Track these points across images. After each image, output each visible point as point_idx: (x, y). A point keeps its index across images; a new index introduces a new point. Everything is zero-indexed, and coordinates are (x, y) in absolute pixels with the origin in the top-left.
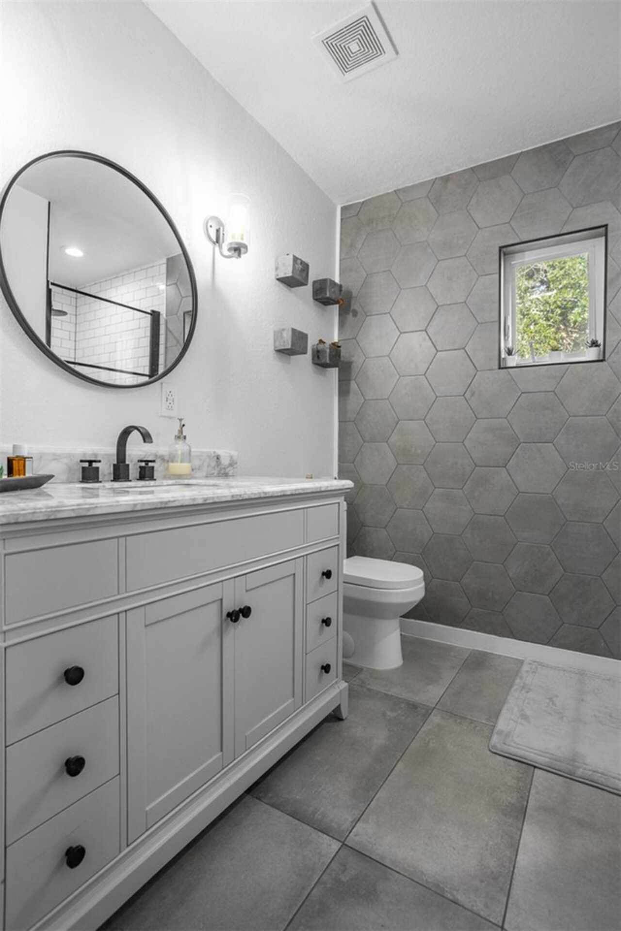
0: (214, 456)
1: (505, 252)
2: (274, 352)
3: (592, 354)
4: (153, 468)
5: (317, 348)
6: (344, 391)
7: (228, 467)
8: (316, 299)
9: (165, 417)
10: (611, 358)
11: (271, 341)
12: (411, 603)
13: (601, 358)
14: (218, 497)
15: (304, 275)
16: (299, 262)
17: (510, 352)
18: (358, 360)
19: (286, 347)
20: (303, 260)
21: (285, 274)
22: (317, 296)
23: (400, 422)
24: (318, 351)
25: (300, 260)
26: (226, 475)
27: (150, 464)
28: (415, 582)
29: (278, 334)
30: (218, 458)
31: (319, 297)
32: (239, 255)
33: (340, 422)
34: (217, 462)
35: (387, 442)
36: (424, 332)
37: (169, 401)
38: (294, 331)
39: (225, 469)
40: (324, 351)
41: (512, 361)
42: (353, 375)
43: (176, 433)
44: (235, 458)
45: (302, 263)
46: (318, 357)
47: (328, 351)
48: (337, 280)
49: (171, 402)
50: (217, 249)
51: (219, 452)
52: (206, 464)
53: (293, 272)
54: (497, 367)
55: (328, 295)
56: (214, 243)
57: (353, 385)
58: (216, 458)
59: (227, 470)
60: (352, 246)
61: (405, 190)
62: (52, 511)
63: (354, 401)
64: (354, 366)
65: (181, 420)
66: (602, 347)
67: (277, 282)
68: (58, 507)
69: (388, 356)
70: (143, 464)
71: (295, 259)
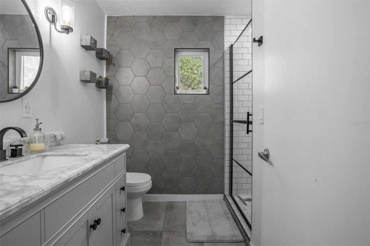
0: (53, 136)
2: (80, 81)
3: (204, 92)
4: (21, 149)
5: (98, 80)
6: (109, 99)
7: (60, 141)
8: (97, 57)
9: (25, 117)
10: (211, 94)
11: (79, 76)
13: (208, 93)
15: (95, 46)
16: (93, 39)
17: (178, 88)
18: (115, 86)
19: (87, 79)
20: (95, 38)
21: (86, 44)
22: (98, 55)
23: (135, 114)
24: (99, 81)
25: (94, 39)
26: (59, 145)
27: (19, 147)
29: (82, 73)
30: (55, 137)
31: (99, 56)
32: (68, 33)
33: (107, 112)
34: (55, 139)
35: (129, 122)
36: (145, 77)
37: (27, 109)
38: (91, 72)
39: (59, 142)
40: (102, 81)
41: (178, 92)
42: (114, 92)
43: (35, 127)
44: (63, 136)
45: (94, 40)
46: (99, 84)
47: (104, 81)
49: (28, 109)
51: (56, 133)
52: (49, 141)
53: (90, 44)
54: (174, 93)
55: (104, 56)
56: (50, 22)
57: (113, 97)
58: (54, 137)
59: (60, 142)
60: (112, 35)
61: (137, 16)
63: (114, 104)
64: (114, 88)
65: (37, 120)
66: (208, 90)
67: (81, 47)
69: (130, 85)
70: (14, 148)
71: (92, 38)
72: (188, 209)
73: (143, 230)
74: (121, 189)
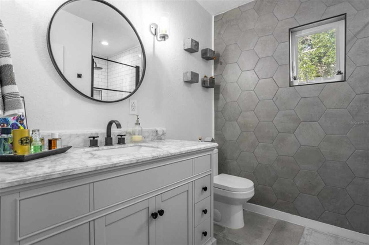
0: (155, 131)
1: (292, 31)
2: (184, 83)
3: (338, 78)
4: (124, 138)
5: (204, 79)
6: (217, 99)
7: (162, 136)
8: (203, 58)
9: (131, 114)
10: (349, 80)
11: (182, 78)
12: (248, 199)
13: (343, 80)
14: (145, 159)
15: (197, 47)
16: (194, 41)
17: (295, 78)
18: (222, 84)
19: (188, 80)
20: (196, 40)
21: (188, 47)
22: (203, 56)
23: (242, 112)
24: (204, 81)
25: (195, 41)
26: (161, 139)
27: (123, 137)
28: (250, 189)
29: (185, 74)
30: (157, 132)
31: (204, 57)
32: (165, 40)
33: (215, 112)
34: (156, 133)
35: (236, 121)
36: (253, 71)
37: (133, 107)
38: (192, 73)
39: (160, 136)
40: (207, 81)
41: (296, 83)
42: (221, 90)
43: (136, 122)
44: (165, 131)
45: (196, 42)
46: (204, 83)
47: (209, 81)
48: (213, 49)
49: (134, 107)
50: (155, 38)
51: (158, 129)
52: (151, 134)
53: (191, 46)
54: (288, 85)
55: (208, 56)
56: (154, 35)
57: (221, 96)
58: (155, 132)
59: (161, 137)
60: (219, 33)
61: (242, 6)
62: (47, 176)
63: (221, 103)
64: (221, 87)
65: (138, 116)
66: (344, 74)
67: (184, 51)
68: (51, 173)
69: (237, 82)
70: (120, 137)
71: (192, 40)
72: (304, 238)
73: (237, 242)
74: (203, 188)
